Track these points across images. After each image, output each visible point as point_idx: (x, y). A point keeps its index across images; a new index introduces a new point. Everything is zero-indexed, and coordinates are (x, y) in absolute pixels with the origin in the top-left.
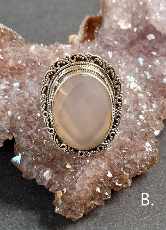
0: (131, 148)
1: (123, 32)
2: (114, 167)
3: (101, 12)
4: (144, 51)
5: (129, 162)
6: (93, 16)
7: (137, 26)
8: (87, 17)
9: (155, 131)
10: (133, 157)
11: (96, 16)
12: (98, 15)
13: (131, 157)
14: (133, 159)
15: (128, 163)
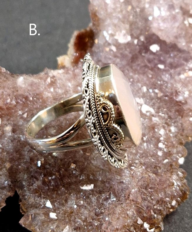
0: (158, 185)
1: (123, 46)
2: (143, 211)
3: (91, 25)
4: (149, 65)
5: (158, 202)
6: (83, 30)
7: (138, 38)
8: (76, 33)
9: (178, 159)
10: (161, 195)
11: (86, 30)
12: (88, 29)
13: (160, 195)
14: (162, 198)
15: (157, 204)
